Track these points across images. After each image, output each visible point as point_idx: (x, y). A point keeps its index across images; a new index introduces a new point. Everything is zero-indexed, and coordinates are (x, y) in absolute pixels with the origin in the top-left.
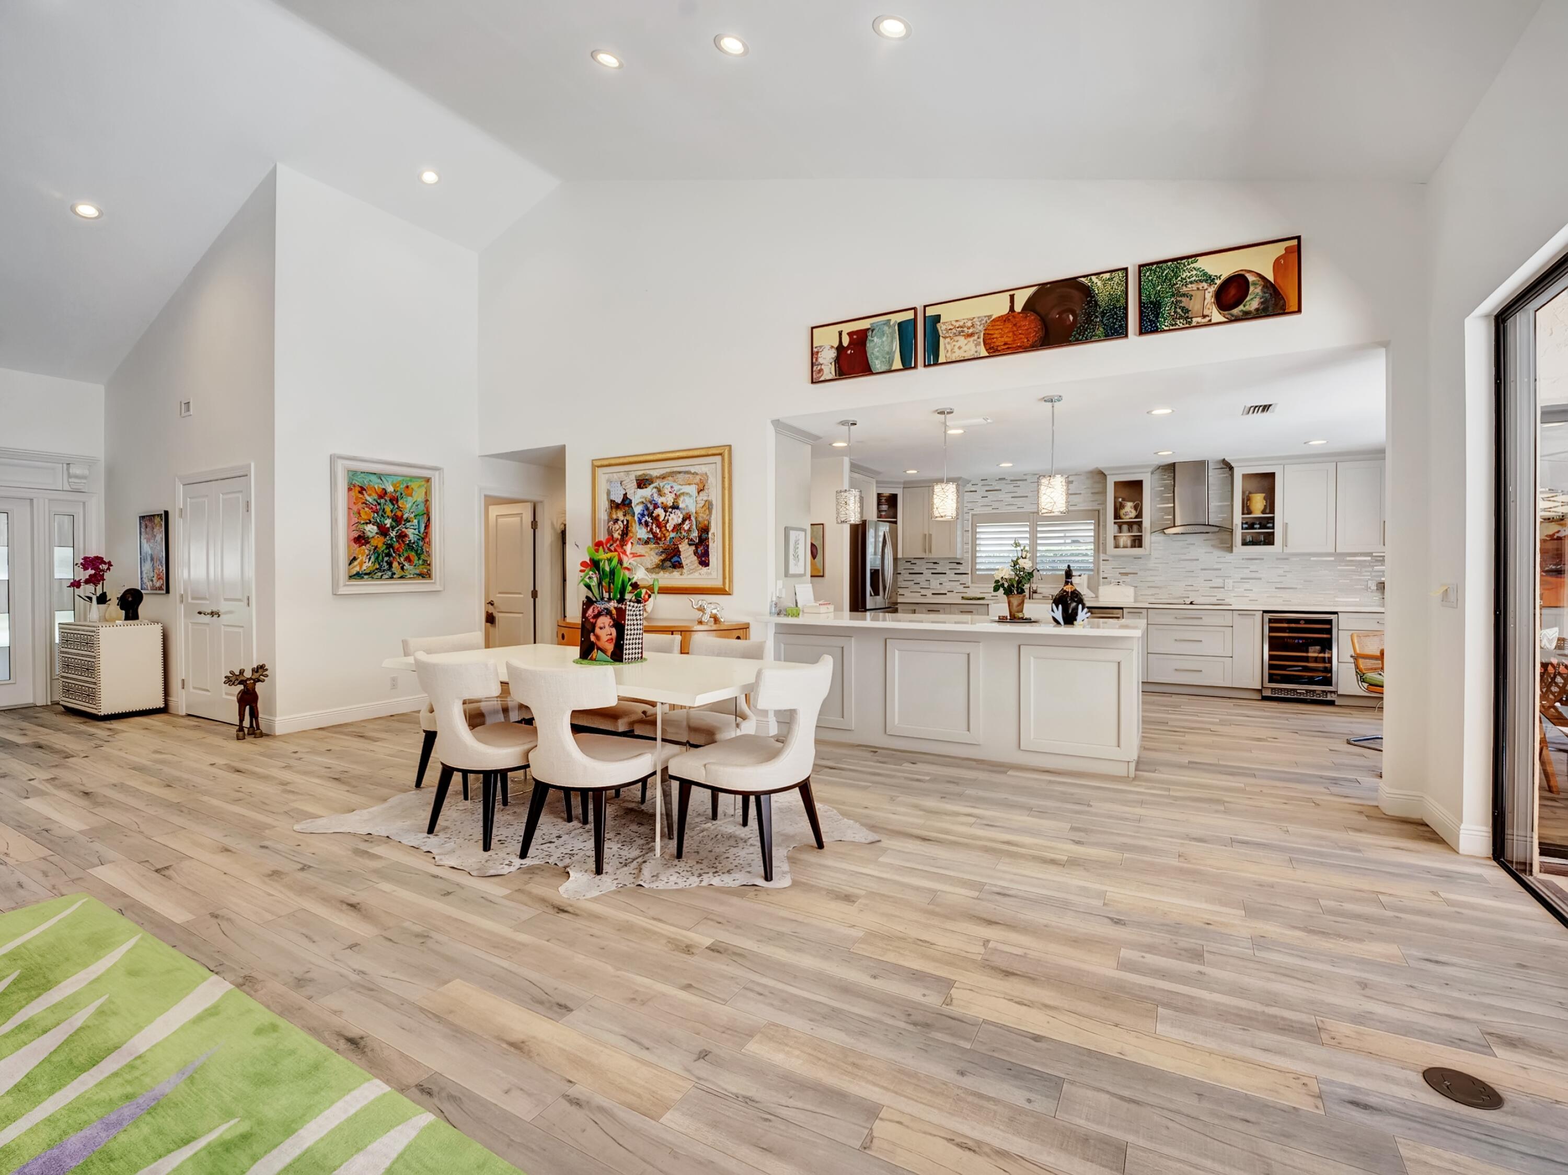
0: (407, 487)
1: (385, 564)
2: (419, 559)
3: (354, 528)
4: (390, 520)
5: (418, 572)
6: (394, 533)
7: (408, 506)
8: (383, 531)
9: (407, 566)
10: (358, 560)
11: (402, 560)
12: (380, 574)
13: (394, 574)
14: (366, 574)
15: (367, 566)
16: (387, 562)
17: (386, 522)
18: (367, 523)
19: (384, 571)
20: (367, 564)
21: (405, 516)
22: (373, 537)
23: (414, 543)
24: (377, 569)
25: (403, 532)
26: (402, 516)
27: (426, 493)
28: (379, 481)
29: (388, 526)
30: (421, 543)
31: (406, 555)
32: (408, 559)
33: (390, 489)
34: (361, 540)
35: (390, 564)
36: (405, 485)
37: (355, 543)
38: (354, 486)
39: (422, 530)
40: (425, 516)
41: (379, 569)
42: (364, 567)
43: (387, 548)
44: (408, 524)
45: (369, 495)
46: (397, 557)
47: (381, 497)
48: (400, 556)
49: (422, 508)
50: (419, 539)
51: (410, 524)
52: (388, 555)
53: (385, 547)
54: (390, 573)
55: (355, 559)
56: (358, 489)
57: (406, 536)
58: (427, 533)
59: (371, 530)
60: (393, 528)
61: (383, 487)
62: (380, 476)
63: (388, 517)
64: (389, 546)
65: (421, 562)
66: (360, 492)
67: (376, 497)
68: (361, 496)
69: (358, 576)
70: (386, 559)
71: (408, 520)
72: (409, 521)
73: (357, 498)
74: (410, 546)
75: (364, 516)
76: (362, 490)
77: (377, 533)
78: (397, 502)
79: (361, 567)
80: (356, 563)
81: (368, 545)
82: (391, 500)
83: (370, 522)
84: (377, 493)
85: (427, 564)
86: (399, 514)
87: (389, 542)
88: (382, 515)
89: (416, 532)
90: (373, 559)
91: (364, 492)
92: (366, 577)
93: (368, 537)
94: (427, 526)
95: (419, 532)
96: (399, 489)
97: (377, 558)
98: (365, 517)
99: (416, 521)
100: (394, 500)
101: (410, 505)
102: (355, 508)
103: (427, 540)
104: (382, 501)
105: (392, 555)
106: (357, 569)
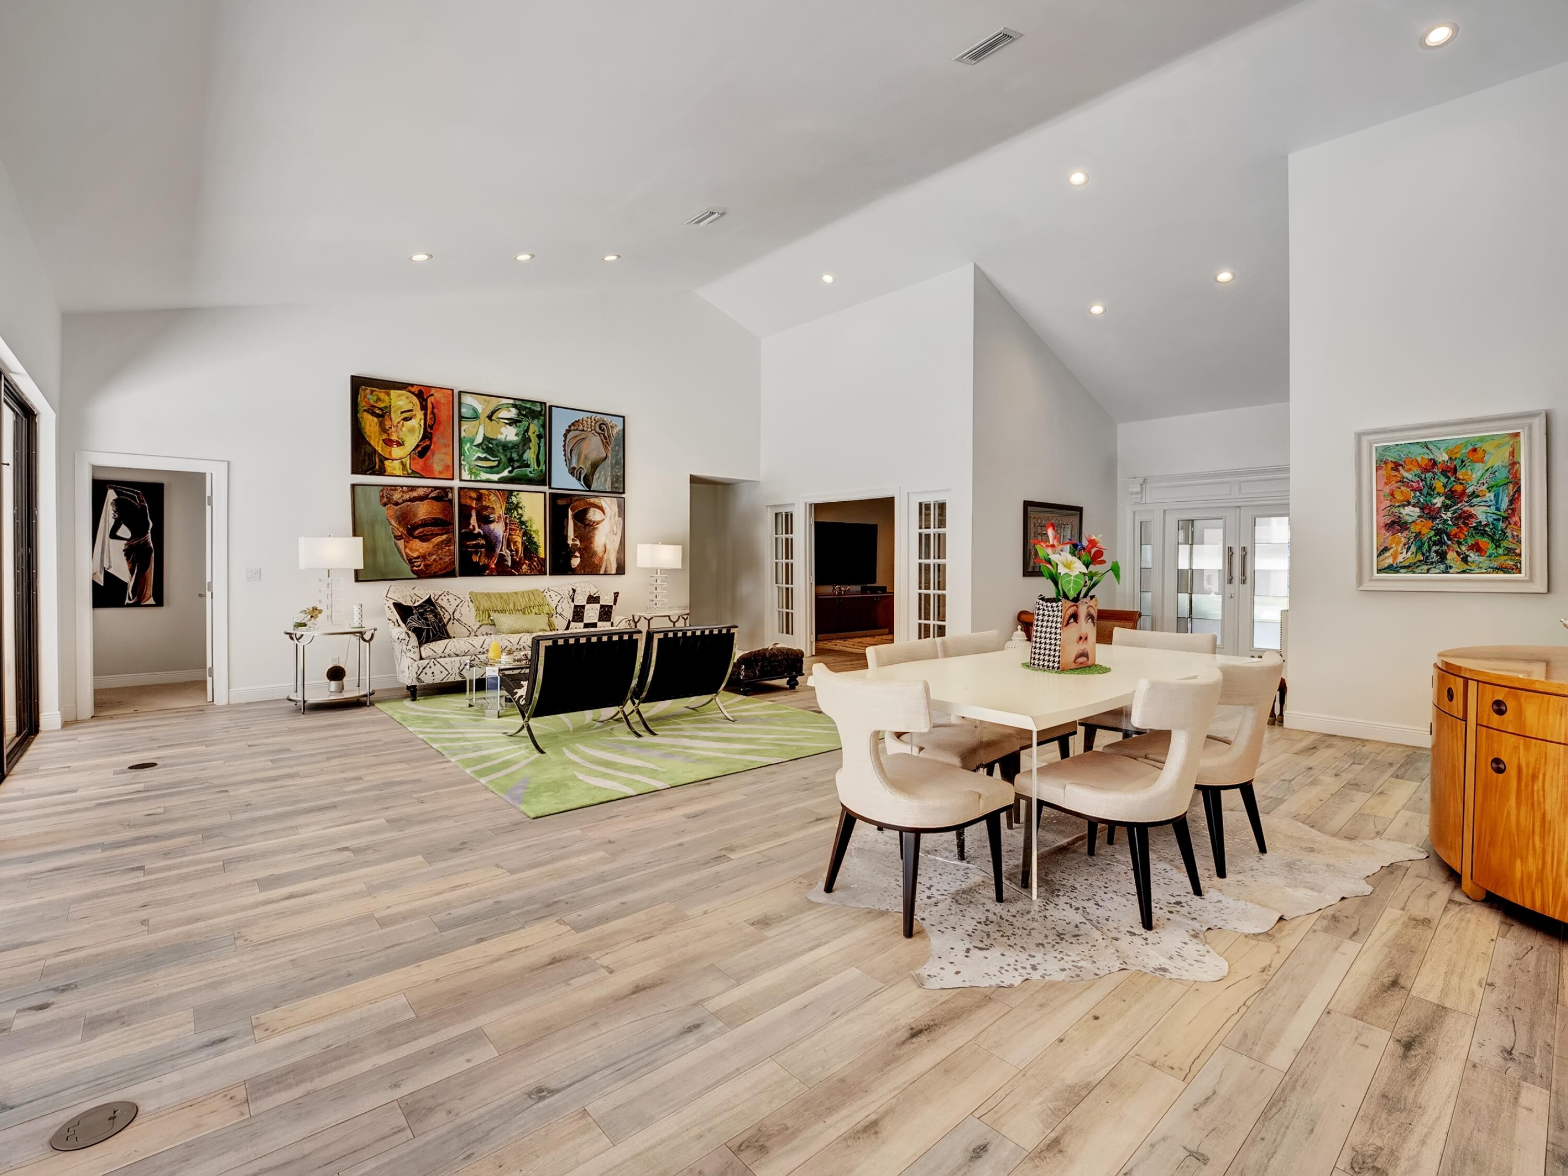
0: (1475, 450)
1: (1434, 555)
2: (1498, 546)
3: (1385, 513)
4: (1443, 498)
5: (1495, 564)
6: (1449, 514)
7: (1474, 476)
8: (1429, 513)
9: (1473, 556)
10: (1392, 551)
11: (1464, 548)
12: (1426, 567)
13: (1451, 567)
14: (1404, 567)
15: (1404, 557)
16: (1436, 552)
17: (1435, 501)
18: (1404, 506)
19: (1432, 563)
20: (1404, 555)
21: (1469, 490)
22: (1414, 522)
23: (1486, 525)
24: (1420, 561)
25: (1464, 512)
26: (1464, 491)
27: (1512, 454)
28: (1425, 450)
29: (1439, 505)
30: (1501, 525)
31: (1471, 541)
32: (1477, 548)
33: (1442, 457)
34: (1396, 525)
35: (1442, 556)
36: (1470, 448)
37: (1387, 530)
38: (1386, 463)
39: (1504, 505)
40: (1511, 486)
41: (1426, 561)
42: (1400, 559)
43: (1435, 535)
44: (1475, 501)
45: (1409, 470)
46: (1455, 546)
47: (1426, 470)
48: (1459, 543)
49: (1502, 475)
50: (1498, 520)
51: (1479, 499)
52: (1440, 543)
53: (1433, 533)
54: (1442, 567)
55: (1386, 549)
56: (1391, 465)
57: (1471, 516)
58: (1513, 510)
59: (1411, 513)
60: (1446, 507)
61: (1431, 456)
62: (1426, 445)
63: (1438, 494)
64: (1439, 532)
65: (1501, 551)
66: (1392, 469)
67: (1417, 471)
68: (1394, 473)
69: (1391, 569)
70: (1434, 548)
71: (1474, 495)
72: (1478, 496)
73: (1389, 478)
74: (1480, 530)
75: (1399, 497)
76: (1396, 466)
77: (1419, 517)
78: (1455, 471)
79: (1395, 558)
80: (1387, 554)
81: (1407, 532)
82: (1444, 472)
83: (1409, 503)
84: (1419, 466)
85: (1513, 553)
86: (1459, 488)
87: (1440, 526)
88: (1428, 494)
89: (1493, 509)
90: (1413, 549)
91: (1400, 468)
92: (1402, 570)
93: (1406, 523)
94: (1515, 499)
95: (1498, 509)
96: (1458, 456)
97: (1420, 548)
98: (1402, 498)
99: (1490, 496)
100: (1450, 471)
101: (1479, 474)
102: (1387, 489)
103: (1515, 519)
104: (1429, 475)
105: (1445, 543)
106: (1390, 561)
